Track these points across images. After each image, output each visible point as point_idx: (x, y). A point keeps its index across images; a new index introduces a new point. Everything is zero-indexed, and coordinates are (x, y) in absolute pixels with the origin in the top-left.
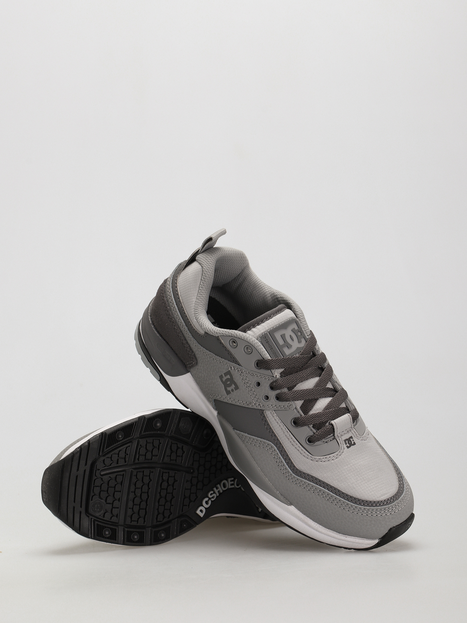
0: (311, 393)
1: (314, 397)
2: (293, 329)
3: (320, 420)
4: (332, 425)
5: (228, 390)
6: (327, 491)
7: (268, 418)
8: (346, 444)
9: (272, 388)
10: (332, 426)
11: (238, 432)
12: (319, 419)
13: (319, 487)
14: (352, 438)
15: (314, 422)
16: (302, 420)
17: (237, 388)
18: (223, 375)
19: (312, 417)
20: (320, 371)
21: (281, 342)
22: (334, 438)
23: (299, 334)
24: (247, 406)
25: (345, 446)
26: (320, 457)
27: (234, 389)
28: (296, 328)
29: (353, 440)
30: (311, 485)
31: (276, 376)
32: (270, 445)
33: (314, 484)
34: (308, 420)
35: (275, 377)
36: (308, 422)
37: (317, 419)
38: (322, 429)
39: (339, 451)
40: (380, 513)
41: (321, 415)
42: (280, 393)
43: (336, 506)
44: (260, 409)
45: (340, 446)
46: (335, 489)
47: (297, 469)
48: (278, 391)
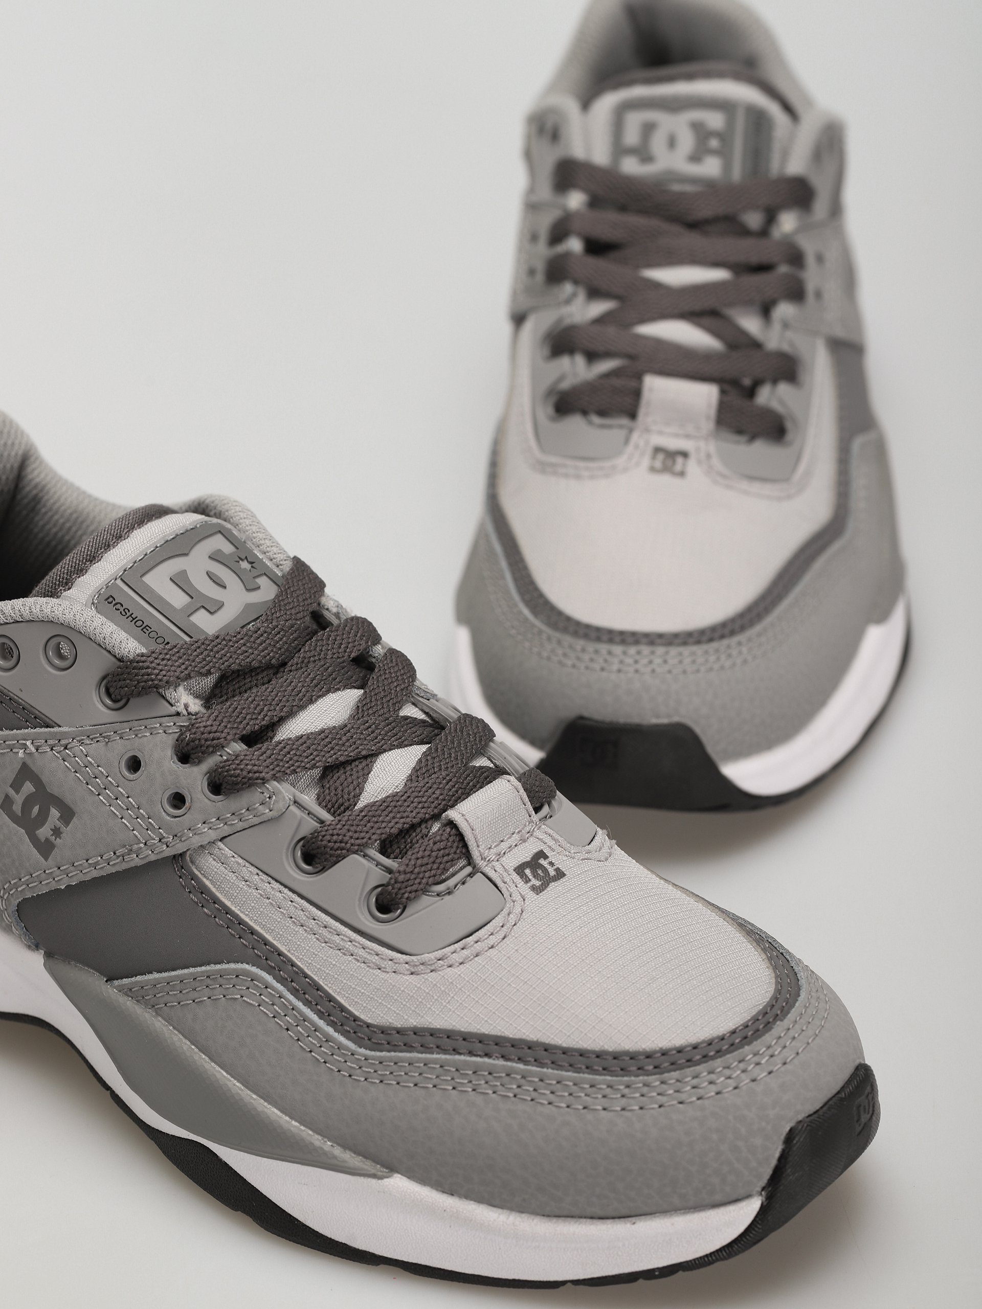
0: (340, 739)
1: (359, 750)
2: (212, 554)
3: (402, 820)
4: (451, 824)
5: (43, 840)
6: (501, 1062)
7: (205, 877)
8: (527, 881)
9: (184, 757)
10: (452, 829)
11: (126, 981)
12: (394, 818)
13: (468, 1058)
14: (546, 857)
15: (379, 832)
16: (332, 835)
17: (68, 814)
18: (12, 792)
19: (366, 816)
20: (358, 673)
21: (178, 599)
22: (476, 870)
23: (245, 565)
24: (124, 866)
25: (524, 888)
26: (439, 954)
27: (58, 824)
28: (228, 548)
29: (551, 864)
30: (435, 1061)
31: (186, 706)
32: (246, 973)
33: (448, 1057)
34: (352, 829)
35: (185, 712)
36: (356, 835)
37: (388, 818)
38: (417, 850)
39: (505, 911)
40: (729, 1081)
41: (399, 803)
42: (221, 762)
43: (554, 1109)
44: (168, 852)
45: (504, 890)
46: (531, 1046)
47: (368, 1026)
48: (211, 762)
